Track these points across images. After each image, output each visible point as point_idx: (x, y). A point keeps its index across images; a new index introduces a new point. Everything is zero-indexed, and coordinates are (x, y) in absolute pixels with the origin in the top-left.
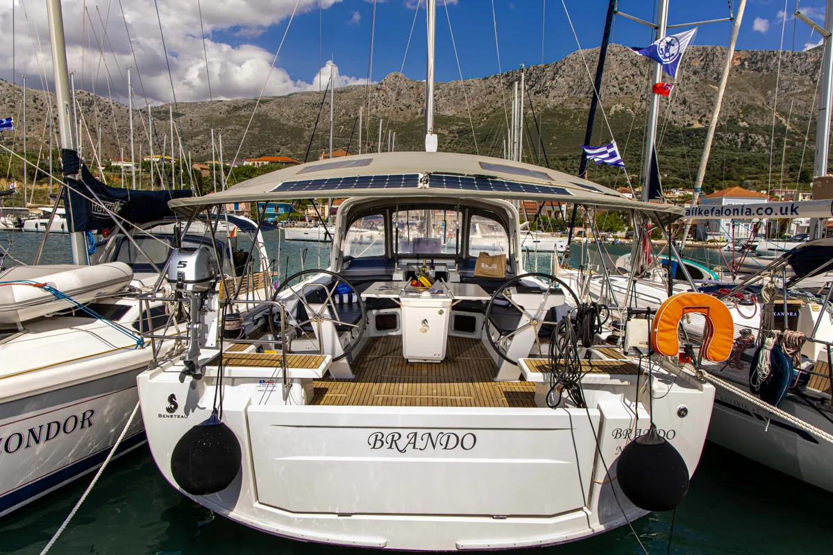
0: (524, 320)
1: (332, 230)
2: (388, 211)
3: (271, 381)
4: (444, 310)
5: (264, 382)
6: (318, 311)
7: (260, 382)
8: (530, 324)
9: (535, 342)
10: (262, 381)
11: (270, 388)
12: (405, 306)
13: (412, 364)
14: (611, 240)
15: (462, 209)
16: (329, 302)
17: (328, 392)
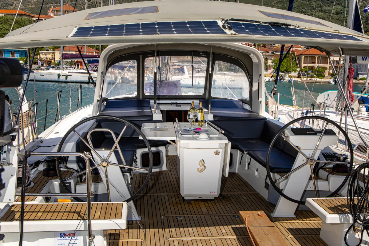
0: (300, 160)
1: (94, 75)
2: (141, 56)
3: (73, 234)
4: (220, 150)
5: (65, 235)
6: (106, 156)
7: (61, 235)
8: (307, 163)
9: (311, 178)
10: (63, 235)
11: (72, 241)
12: (183, 148)
13: (189, 202)
14: (287, 79)
15: (206, 55)
16: (116, 148)
17: (121, 237)
